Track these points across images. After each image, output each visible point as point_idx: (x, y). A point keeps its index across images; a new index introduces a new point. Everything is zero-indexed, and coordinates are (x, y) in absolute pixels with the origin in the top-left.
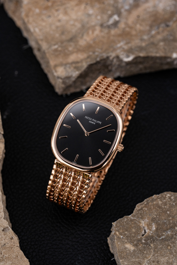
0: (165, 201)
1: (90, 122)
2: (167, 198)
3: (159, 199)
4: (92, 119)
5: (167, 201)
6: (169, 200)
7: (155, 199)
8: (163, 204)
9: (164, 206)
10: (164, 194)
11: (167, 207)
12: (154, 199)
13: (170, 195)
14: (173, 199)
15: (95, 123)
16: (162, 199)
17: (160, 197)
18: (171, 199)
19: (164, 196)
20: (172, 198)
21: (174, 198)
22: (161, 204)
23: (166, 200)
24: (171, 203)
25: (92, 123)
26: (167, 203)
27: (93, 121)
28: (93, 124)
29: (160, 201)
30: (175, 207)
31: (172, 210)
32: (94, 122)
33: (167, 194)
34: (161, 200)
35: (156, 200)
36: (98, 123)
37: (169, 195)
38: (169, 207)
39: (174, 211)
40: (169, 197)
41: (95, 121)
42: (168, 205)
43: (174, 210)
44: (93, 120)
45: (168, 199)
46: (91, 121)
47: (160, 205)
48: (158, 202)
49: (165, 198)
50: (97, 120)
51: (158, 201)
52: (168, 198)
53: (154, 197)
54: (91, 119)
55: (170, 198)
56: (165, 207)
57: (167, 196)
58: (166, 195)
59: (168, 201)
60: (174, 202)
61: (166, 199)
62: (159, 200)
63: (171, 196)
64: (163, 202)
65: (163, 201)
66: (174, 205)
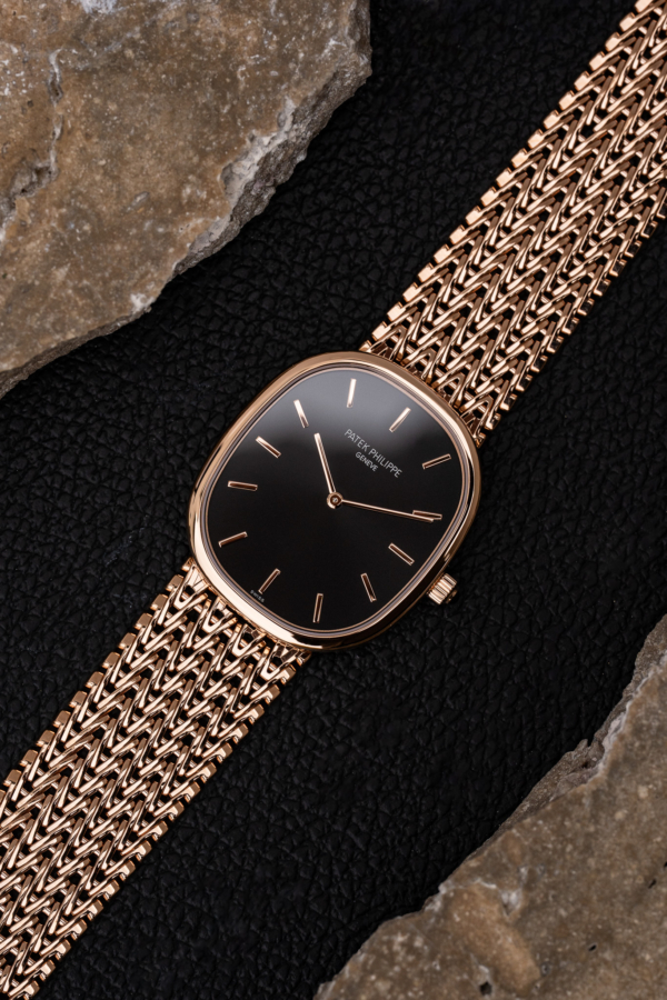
0: (397, 969)
2: (397, 953)
3: (372, 973)
5: (404, 965)
6: (411, 958)
7: (357, 980)
8: (397, 989)
9: (405, 991)
10: (382, 943)
11: (416, 993)
12: (353, 982)
13: (403, 934)
14: (422, 948)
16: (384, 968)
17: (371, 962)
18: (417, 949)
19: (385, 950)
20: (418, 943)
21: (425, 943)
22: (390, 991)
23: (399, 964)
24: (426, 968)
26: (409, 976)
29: (378, 978)
30: (444, 979)
31: (441, 994)
33: (393, 937)
34: (382, 976)
35: (363, 981)
37: (400, 939)
38: (425, 988)
39: (449, 994)
40: (403, 945)
42: (416, 981)
43: (445, 992)
45: (404, 958)
47: (389, 997)
48: (376, 990)
49: (391, 957)
51: (373, 983)
52: (402, 953)
53: (350, 972)
55: (409, 947)
56: (410, 994)
57: (396, 948)
58: (390, 944)
59: (411, 965)
60: (432, 957)
61: (399, 958)
62: (373, 977)
63: (411, 940)
64: (391, 979)
65: (391, 974)
66: (438, 968)
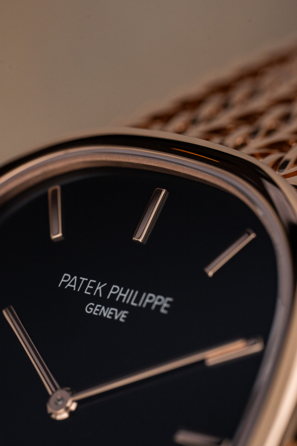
1: (92, 309)
4: (106, 291)
15: (122, 316)
25: (107, 313)
27: (111, 302)
28: (113, 322)
32: (121, 306)
36: (149, 305)
41: (127, 296)
44: (117, 291)
46: (97, 300)
50: (143, 288)
54: (99, 288)
